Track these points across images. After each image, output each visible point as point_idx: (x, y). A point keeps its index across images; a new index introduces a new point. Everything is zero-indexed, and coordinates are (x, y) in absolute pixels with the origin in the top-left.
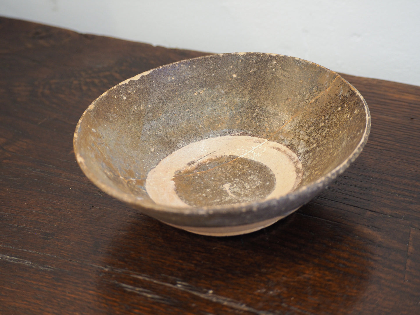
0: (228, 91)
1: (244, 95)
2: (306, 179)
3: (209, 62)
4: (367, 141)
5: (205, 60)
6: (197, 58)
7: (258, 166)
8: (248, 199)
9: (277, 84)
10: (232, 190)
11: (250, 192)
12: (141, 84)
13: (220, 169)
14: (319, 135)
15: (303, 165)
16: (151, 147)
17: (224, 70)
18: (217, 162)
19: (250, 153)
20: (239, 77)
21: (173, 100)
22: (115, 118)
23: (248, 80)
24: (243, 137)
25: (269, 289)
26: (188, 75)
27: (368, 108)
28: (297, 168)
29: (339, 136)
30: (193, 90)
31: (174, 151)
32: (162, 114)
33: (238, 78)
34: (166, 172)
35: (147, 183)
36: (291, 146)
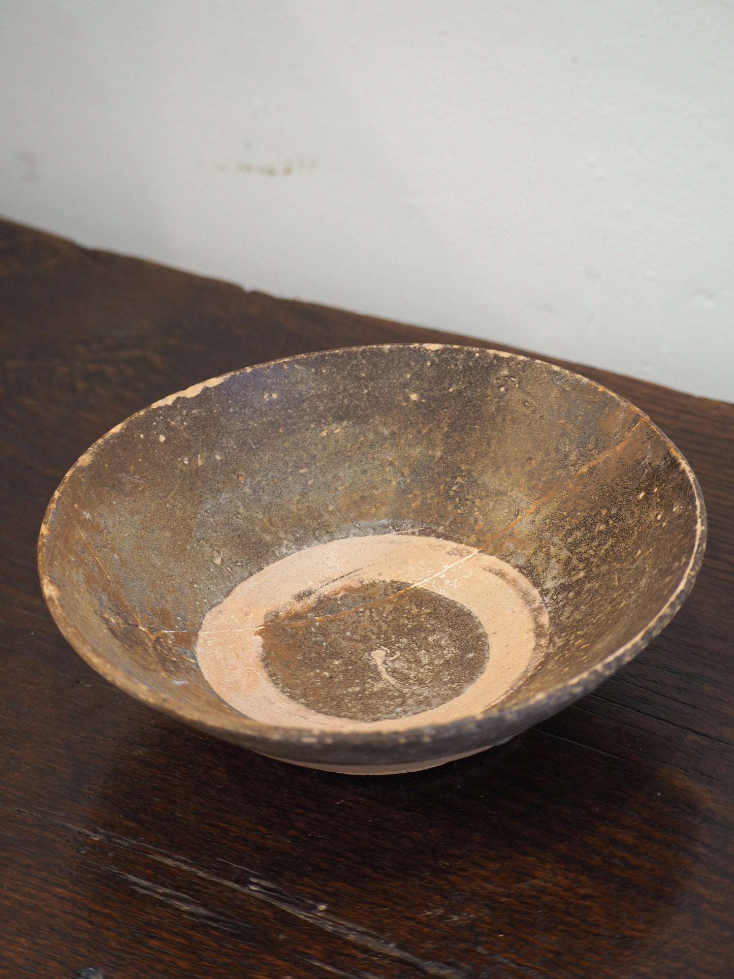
0: (398, 432)
1: (433, 442)
2: (555, 654)
3: (357, 362)
4: (692, 586)
5: (350, 358)
6: (332, 352)
7: (453, 610)
8: (422, 690)
9: (508, 422)
10: (390, 664)
11: (430, 674)
12: (201, 407)
13: (368, 613)
14: (591, 552)
15: (551, 619)
16: (216, 553)
17: (391, 383)
18: (362, 594)
19: (438, 578)
20: (423, 401)
21: (271, 445)
22: (138, 485)
23: (443, 409)
24: (424, 539)
25: (452, 910)
26: (310, 389)
27: (703, 503)
28: (539, 624)
29: (635, 561)
30: (319, 424)
31: (268, 564)
32: (246, 478)
33: (421, 402)
34: (246, 615)
35: (200, 641)
36: (529, 571)
